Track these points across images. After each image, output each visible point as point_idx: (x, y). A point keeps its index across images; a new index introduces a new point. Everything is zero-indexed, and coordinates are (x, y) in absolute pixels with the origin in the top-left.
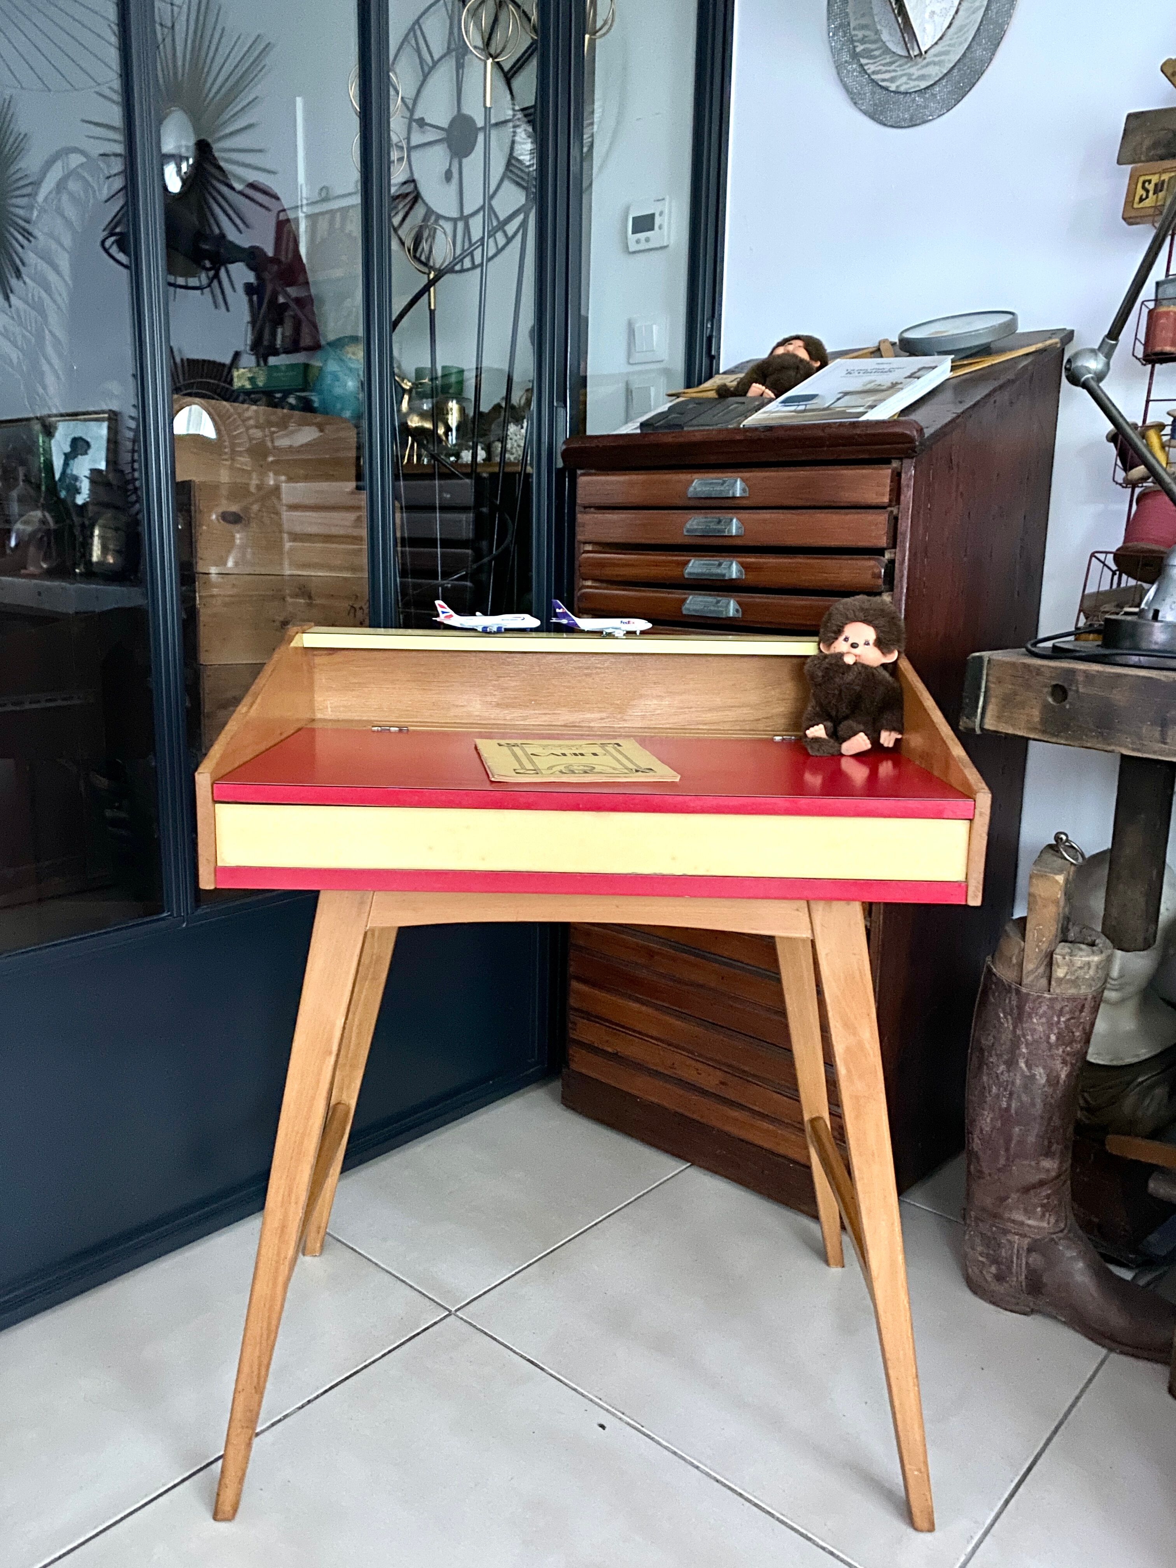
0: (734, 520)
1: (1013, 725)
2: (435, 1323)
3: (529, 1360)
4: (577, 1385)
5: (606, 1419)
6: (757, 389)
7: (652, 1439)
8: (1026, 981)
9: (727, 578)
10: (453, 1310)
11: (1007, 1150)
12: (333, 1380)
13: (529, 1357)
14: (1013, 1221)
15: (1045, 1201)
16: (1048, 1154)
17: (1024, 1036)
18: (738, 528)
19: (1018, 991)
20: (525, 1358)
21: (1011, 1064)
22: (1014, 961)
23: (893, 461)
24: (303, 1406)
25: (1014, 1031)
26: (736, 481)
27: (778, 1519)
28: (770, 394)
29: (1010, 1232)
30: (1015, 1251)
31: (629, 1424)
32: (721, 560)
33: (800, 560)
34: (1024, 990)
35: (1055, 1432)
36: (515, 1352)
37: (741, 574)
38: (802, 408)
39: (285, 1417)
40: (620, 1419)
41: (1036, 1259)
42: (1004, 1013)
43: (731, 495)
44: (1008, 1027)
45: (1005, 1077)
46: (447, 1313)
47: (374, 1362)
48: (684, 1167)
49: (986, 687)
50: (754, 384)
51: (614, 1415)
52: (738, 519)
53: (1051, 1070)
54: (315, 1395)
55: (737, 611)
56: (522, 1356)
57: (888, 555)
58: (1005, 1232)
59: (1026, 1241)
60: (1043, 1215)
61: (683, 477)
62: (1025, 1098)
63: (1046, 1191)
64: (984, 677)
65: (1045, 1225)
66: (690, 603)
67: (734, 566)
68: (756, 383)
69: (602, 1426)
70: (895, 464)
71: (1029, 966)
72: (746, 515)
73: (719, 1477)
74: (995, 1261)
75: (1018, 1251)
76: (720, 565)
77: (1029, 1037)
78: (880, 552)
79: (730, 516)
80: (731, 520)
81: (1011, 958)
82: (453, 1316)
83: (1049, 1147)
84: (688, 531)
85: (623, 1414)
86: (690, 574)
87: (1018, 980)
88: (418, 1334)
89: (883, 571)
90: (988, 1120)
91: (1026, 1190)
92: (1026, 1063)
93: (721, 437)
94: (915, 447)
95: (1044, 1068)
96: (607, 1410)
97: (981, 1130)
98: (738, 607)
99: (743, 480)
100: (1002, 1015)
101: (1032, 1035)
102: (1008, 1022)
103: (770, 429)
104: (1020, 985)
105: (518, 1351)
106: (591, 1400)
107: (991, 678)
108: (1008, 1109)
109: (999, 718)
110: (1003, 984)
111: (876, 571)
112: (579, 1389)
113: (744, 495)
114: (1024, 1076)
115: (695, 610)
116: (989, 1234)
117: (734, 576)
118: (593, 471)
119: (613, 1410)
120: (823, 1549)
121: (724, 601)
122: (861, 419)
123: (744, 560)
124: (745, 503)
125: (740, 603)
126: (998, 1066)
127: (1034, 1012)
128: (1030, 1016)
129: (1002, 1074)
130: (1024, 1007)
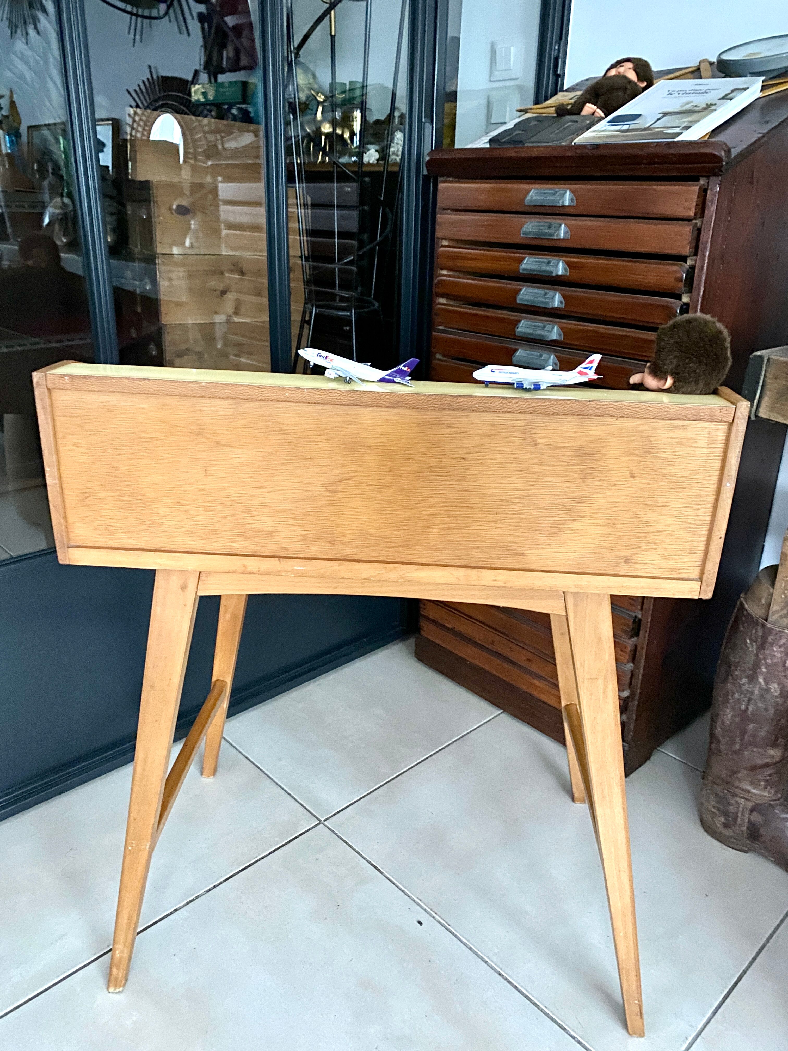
0: (563, 226)
1: (783, 416)
2: (309, 830)
3: (372, 865)
4: (405, 887)
5: (424, 917)
6: (589, 108)
7: (455, 936)
8: (770, 619)
9: (554, 274)
10: (322, 819)
11: (742, 740)
12: (231, 871)
13: (373, 862)
14: (742, 789)
15: (768, 778)
16: (774, 745)
17: (765, 659)
18: (566, 233)
19: (763, 626)
20: (369, 863)
21: (752, 679)
22: (763, 601)
23: (701, 178)
24: (210, 890)
25: (757, 655)
26: (566, 192)
27: (542, 1011)
28: (600, 113)
29: (737, 795)
30: (741, 809)
31: (439, 922)
32: (550, 258)
33: (615, 262)
34: (769, 626)
35: (758, 954)
36: (363, 857)
37: (566, 271)
38: (626, 127)
39: (197, 897)
40: (434, 917)
41: (756, 817)
42: (750, 640)
43: (560, 204)
44: (753, 651)
45: (745, 687)
46: (318, 822)
47: (263, 858)
48: (500, 712)
49: (764, 381)
50: (587, 104)
51: (429, 914)
52: (566, 225)
53: (784, 686)
54: (219, 882)
55: (561, 302)
56: (367, 861)
57: (689, 262)
58: (734, 795)
59: (750, 804)
60: (765, 788)
61: (524, 186)
62: (760, 704)
63: (769, 771)
64: (763, 373)
65: (766, 794)
66: (523, 294)
67: (561, 265)
68: (589, 103)
69: (420, 923)
70: (702, 181)
71: (775, 607)
72: (573, 222)
73: (501, 972)
74: (725, 814)
75: (743, 810)
76: (549, 262)
77: (769, 661)
78: (683, 259)
79: (559, 221)
80: (561, 225)
81: (760, 599)
82: (321, 825)
83: (776, 740)
84: (524, 234)
85: (436, 913)
86: (524, 270)
87: (764, 617)
88: (296, 837)
89: (684, 275)
90: (729, 716)
91: (754, 768)
92: (765, 679)
93: (554, 154)
94: (722, 166)
95: (778, 684)
96: (425, 910)
97: (723, 722)
98: (562, 299)
99: (572, 191)
100: (748, 641)
101: (771, 659)
102: (752, 647)
103: (596, 146)
104: (766, 620)
105: (365, 856)
106: (414, 901)
107: (768, 375)
108: (746, 710)
109: (772, 409)
110: (752, 618)
111: (678, 275)
112: (406, 890)
113: (572, 204)
114: (761, 689)
115: (527, 301)
116: (721, 794)
117: (560, 273)
118: (451, 179)
119: (429, 910)
120: (574, 1038)
121: (550, 293)
122: (676, 140)
123: (569, 259)
124: (573, 211)
125: (564, 296)
126: (741, 679)
127: (775, 642)
128: (771, 645)
129: (744, 685)
130: (767, 638)
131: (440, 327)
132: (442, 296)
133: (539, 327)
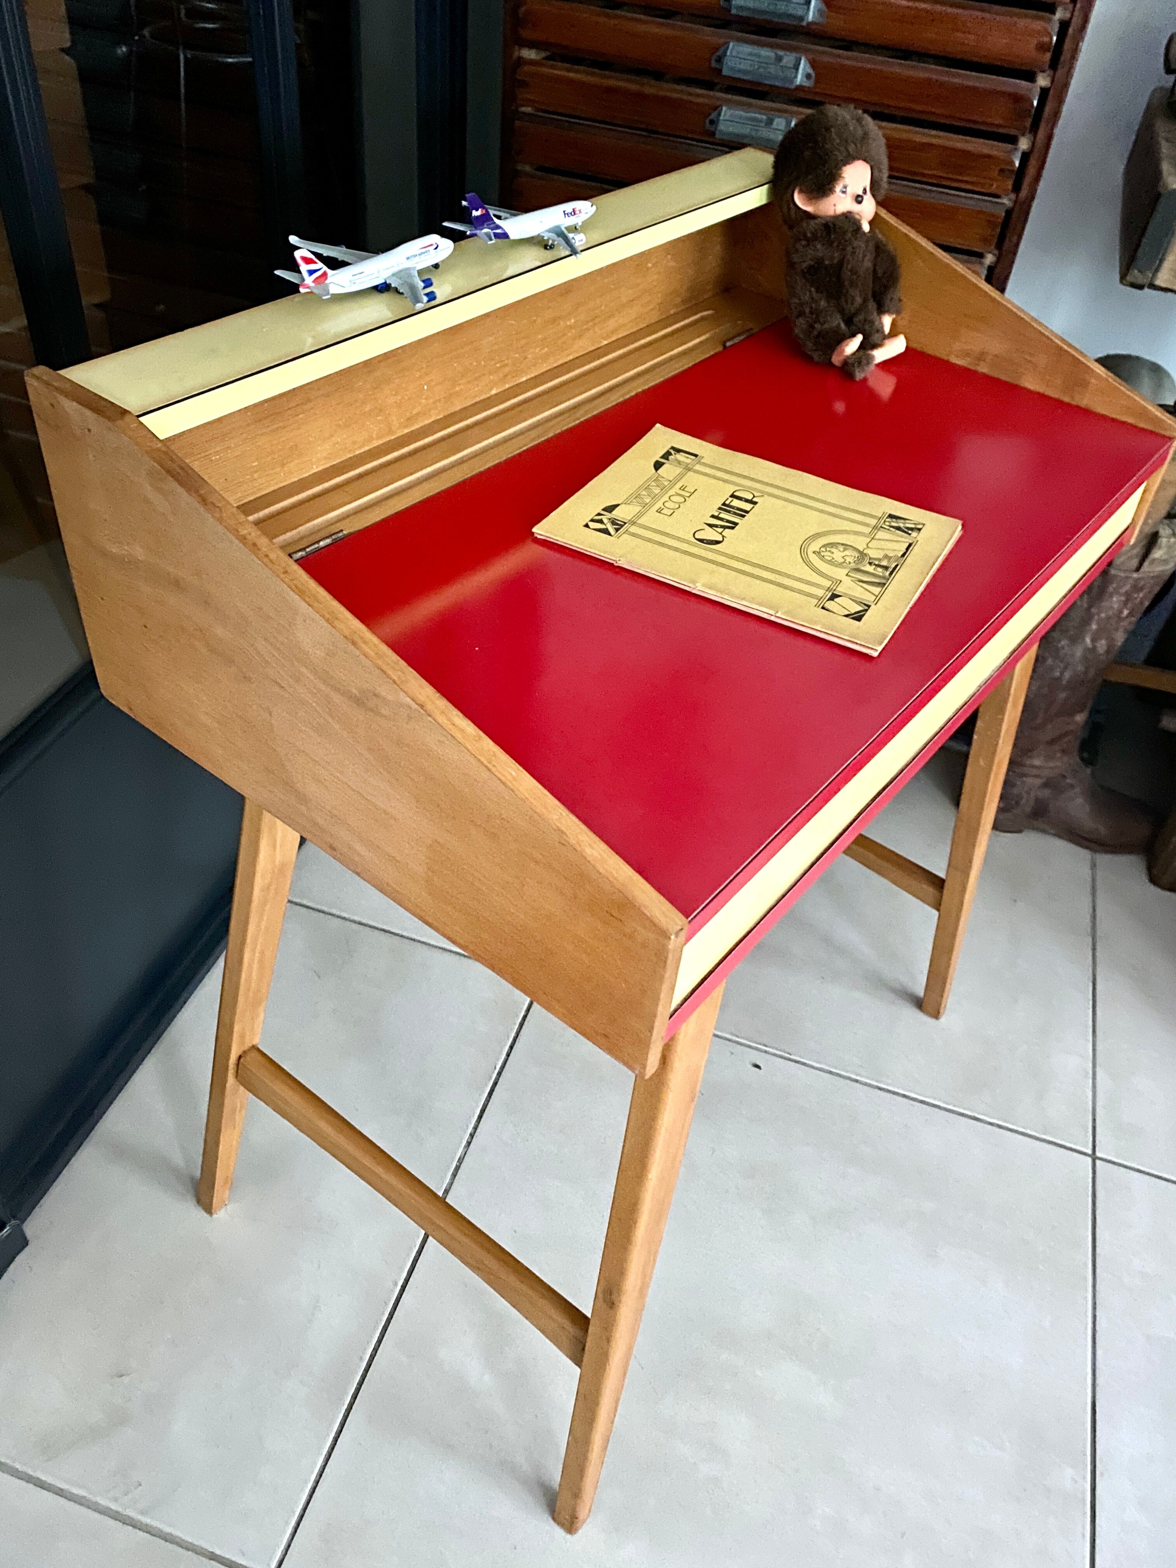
5: (755, 1057)
7: (804, 1064)
11: (1048, 712)
14: (1033, 766)
15: (1065, 746)
16: (1082, 708)
17: (1099, 613)
21: (1075, 638)
25: (1088, 609)
29: (1026, 774)
30: (1027, 788)
31: (775, 1055)
40: (766, 1052)
44: (1082, 605)
45: (1064, 650)
51: (758, 1049)
53: (1112, 640)
54: (472, 1126)
55: (808, 76)
58: (1021, 775)
59: (1039, 781)
60: (1060, 758)
62: (1079, 667)
63: (1068, 738)
65: (1059, 764)
66: (735, 56)
69: (757, 1067)
75: (1031, 789)
77: (1102, 614)
83: (1085, 704)
85: (765, 1046)
89: (1055, 38)
91: (1053, 741)
92: (1092, 637)
95: (1107, 639)
96: (750, 1046)
98: (810, 71)
101: (1106, 612)
108: (1059, 678)
111: (1046, 39)
114: (1085, 648)
115: (745, 72)
117: (811, 18)
119: (755, 1045)
120: (992, 1124)
121: (788, 59)
125: (813, 64)
126: (1060, 641)
127: (1116, 591)
128: (1111, 596)
129: (1063, 648)
130: (1108, 587)
131: (528, 110)
132: (531, 45)
133: (761, 121)
